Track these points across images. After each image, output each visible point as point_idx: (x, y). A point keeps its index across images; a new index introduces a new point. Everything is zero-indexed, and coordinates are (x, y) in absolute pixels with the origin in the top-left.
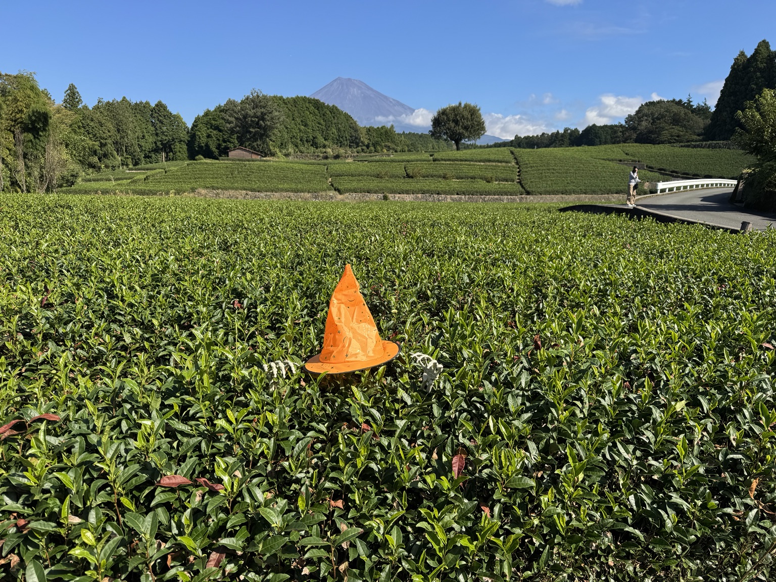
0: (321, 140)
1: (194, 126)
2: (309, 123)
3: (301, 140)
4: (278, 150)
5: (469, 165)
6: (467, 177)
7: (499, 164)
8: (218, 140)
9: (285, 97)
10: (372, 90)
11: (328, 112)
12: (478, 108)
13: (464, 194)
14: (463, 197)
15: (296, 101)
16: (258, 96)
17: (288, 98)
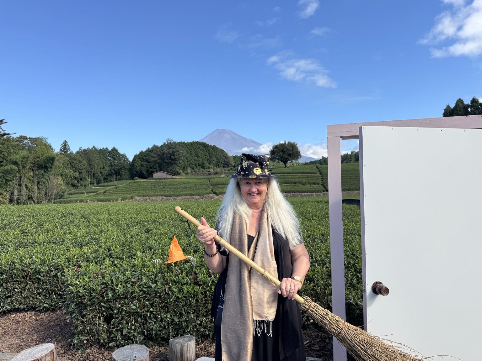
0: (207, 164)
1: (134, 160)
2: (200, 156)
3: (195, 165)
4: (182, 171)
5: (292, 176)
6: (291, 183)
7: (310, 175)
8: (147, 167)
9: (186, 142)
10: (237, 134)
11: (211, 149)
12: (296, 143)
13: (289, 192)
14: (289, 194)
15: (193, 144)
16: (170, 142)
17: (188, 143)
